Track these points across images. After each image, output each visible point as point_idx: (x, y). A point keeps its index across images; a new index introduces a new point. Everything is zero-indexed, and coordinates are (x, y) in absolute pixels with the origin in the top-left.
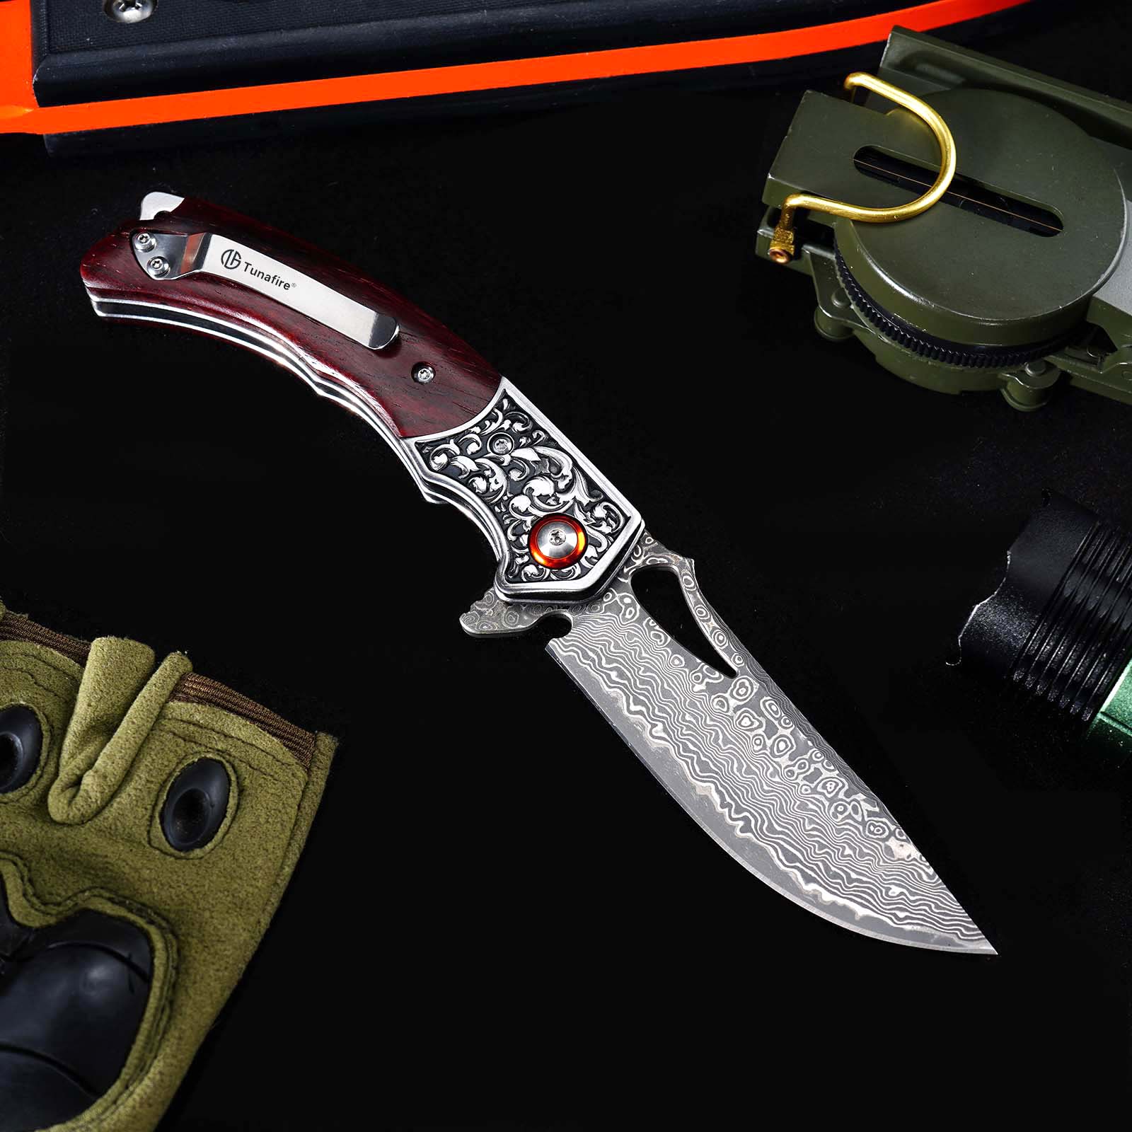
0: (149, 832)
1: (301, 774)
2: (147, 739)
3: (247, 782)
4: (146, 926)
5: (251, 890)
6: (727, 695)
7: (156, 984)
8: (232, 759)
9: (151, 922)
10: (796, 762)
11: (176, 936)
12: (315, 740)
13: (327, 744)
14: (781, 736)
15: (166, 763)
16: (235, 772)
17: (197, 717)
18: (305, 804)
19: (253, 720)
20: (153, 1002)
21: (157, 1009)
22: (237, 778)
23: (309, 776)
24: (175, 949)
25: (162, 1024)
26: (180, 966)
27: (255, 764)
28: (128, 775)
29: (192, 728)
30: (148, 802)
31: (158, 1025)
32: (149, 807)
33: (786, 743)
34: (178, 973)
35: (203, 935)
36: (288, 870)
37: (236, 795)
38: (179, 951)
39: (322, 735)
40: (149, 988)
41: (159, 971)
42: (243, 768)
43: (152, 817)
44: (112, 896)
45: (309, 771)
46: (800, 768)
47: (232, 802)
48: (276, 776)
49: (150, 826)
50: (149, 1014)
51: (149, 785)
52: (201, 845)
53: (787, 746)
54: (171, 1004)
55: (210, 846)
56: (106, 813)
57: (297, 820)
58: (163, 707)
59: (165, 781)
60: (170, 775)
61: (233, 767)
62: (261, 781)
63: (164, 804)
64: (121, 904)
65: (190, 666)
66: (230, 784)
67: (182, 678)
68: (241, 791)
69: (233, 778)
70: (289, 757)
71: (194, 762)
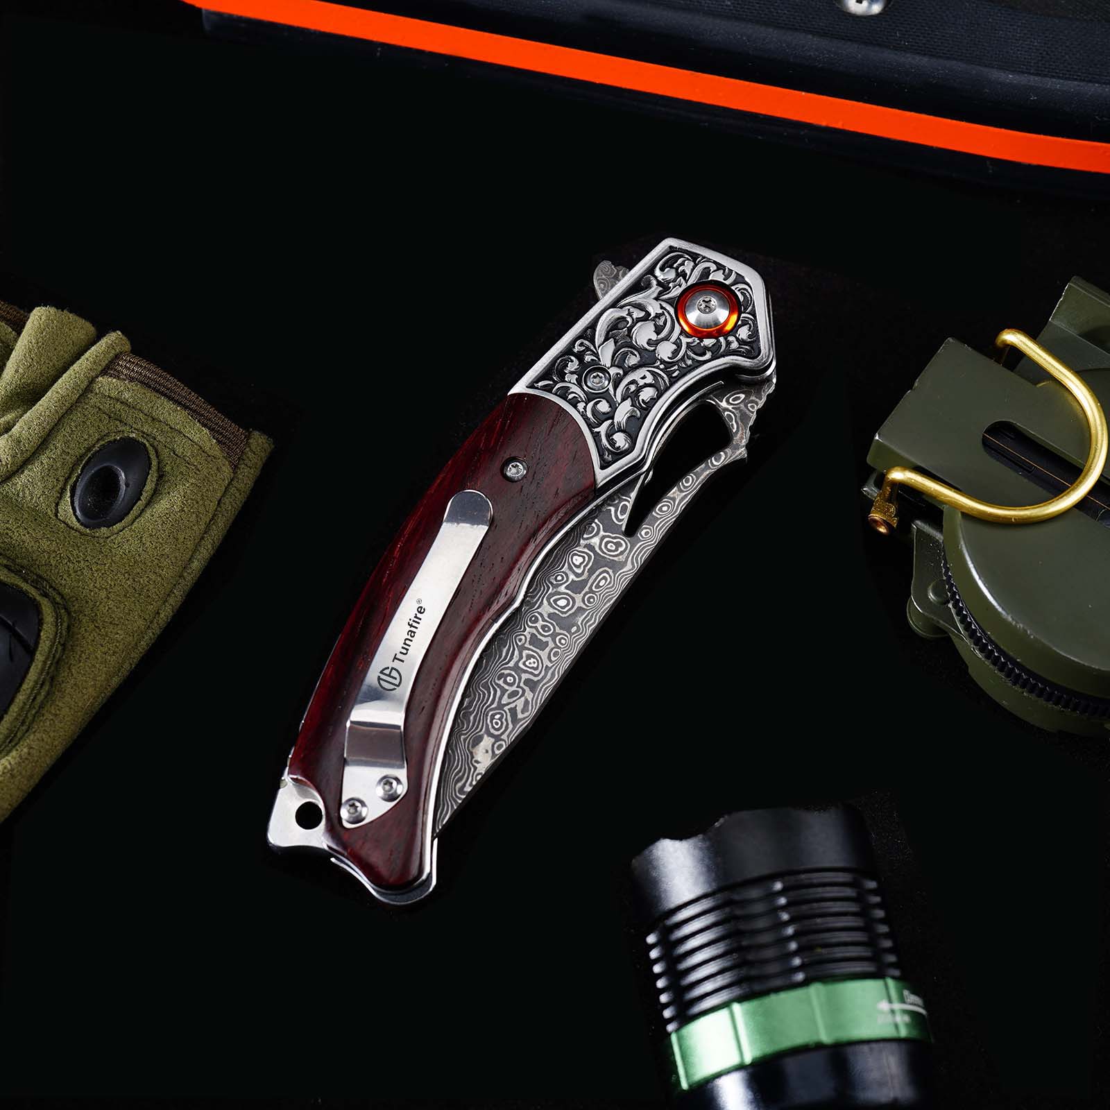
0: (57, 505)
1: (227, 470)
2: (70, 410)
3: (168, 468)
4: (38, 598)
5: (153, 577)
6: (602, 533)
7: (39, 657)
8: (156, 443)
9: (45, 595)
10: (547, 622)
11: (69, 613)
12: (248, 437)
13: (259, 445)
14: (573, 599)
15: (86, 437)
16: (157, 456)
17: (127, 395)
18: (226, 500)
19: (185, 407)
20: (32, 675)
21: (36, 682)
22: (159, 463)
23: (235, 473)
24: (65, 625)
25: (40, 699)
26: (67, 642)
27: (179, 451)
28: (44, 443)
29: (118, 406)
30: (61, 474)
31: (35, 698)
32: (61, 479)
33: (568, 604)
34: (64, 650)
35: (96, 615)
36: (196, 565)
37: (155, 479)
38: (69, 627)
39: (256, 434)
40: (32, 660)
41: (44, 645)
42: (165, 453)
43: (63, 490)
44: (8, 563)
45: (235, 468)
46: (543, 627)
47: (149, 487)
48: (199, 467)
49: (60, 498)
50: (27, 686)
51: (64, 456)
52: (109, 525)
53: (563, 607)
54: (52, 679)
55: (118, 526)
56: (16, 480)
57: (214, 515)
58: (92, 381)
59: (82, 456)
60: (89, 449)
61: (157, 452)
62: (183, 469)
63: (78, 477)
64: (18, 573)
65: (128, 347)
66: (150, 469)
67: (117, 357)
68: (161, 476)
69: (154, 463)
70: (216, 451)
71: (115, 440)
